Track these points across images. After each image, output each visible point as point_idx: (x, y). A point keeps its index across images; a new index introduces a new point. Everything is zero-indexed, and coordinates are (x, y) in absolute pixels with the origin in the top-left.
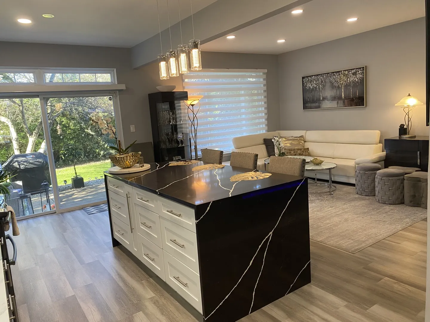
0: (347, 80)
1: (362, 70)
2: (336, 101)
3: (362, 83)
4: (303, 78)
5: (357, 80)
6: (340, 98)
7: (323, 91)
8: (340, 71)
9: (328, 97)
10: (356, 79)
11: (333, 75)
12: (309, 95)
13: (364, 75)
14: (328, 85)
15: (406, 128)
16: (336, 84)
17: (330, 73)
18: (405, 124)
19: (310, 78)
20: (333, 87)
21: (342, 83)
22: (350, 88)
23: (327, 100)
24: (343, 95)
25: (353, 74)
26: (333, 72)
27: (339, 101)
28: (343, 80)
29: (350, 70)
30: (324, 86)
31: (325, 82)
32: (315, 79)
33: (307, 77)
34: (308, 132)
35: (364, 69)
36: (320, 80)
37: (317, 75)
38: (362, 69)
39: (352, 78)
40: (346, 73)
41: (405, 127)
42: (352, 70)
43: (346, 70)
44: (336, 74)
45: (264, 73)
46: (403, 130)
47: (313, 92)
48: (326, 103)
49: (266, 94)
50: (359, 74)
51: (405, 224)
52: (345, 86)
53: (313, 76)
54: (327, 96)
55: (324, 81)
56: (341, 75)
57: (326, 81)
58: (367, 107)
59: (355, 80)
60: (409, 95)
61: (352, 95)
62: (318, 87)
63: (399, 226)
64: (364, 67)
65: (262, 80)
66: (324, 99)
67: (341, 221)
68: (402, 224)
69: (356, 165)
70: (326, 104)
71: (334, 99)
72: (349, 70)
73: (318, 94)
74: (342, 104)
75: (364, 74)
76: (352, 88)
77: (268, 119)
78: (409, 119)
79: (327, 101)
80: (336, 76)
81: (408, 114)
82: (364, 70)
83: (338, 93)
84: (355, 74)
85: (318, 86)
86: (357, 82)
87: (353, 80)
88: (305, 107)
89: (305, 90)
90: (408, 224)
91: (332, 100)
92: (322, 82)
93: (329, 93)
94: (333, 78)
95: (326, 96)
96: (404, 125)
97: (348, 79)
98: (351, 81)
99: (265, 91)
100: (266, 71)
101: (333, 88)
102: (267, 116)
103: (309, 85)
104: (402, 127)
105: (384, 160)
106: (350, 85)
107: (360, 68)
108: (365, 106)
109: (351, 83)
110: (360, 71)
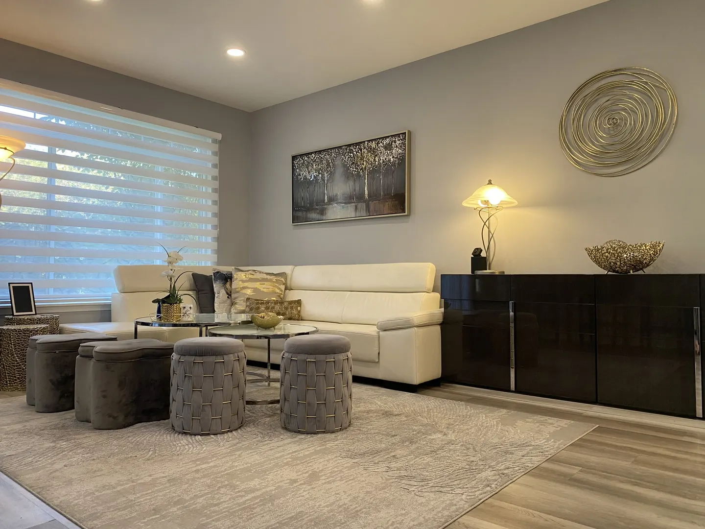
0: (375, 159)
1: (402, 140)
2: (354, 204)
3: (402, 166)
4: (294, 158)
5: (392, 159)
6: (360, 198)
7: (329, 184)
8: (361, 143)
9: (339, 197)
10: (391, 157)
11: (348, 151)
12: (304, 194)
13: (405, 149)
14: (339, 171)
15: (485, 258)
16: (353, 169)
17: (344, 147)
18: (483, 248)
19: (306, 158)
20: (348, 175)
21: (365, 168)
22: (379, 176)
23: (337, 203)
24: (366, 192)
25: (386, 148)
26: (349, 145)
27: (360, 204)
28: (366, 161)
29: (380, 138)
30: (332, 174)
31: (334, 165)
32: (316, 160)
33: (301, 155)
34: (298, 269)
35: (405, 137)
36: (324, 162)
37: (320, 152)
38: (401, 138)
39: (384, 156)
40: (373, 145)
41: (483, 254)
42: (383, 138)
43: (372, 140)
44: (355, 149)
45: (215, 141)
46: (479, 260)
47: (311, 188)
48: (335, 209)
49: (216, 184)
50: (397, 146)
51: (481, 487)
52: (369, 173)
53: (312, 153)
54: (336, 195)
55: (332, 163)
56: (363, 151)
57: (336, 163)
58: (412, 217)
59: (389, 160)
60: (490, 183)
61: (384, 192)
62: (320, 176)
63: (464, 497)
64: (405, 133)
65: (209, 153)
66: (331, 200)
67: (295, 481)
68: (472, 488)
69: (379, 332)
70: (336, 212)
71: (349, 199)
72: (377, 140)
73: (321, 190)
74: (365, 211)
75: (405, 147)
76: (384, 177)
77: (219, 239)
78: (491, 236)
79: (336, 205)
80: (355, 153)
81: (487, 223)
82: (405, 139)
83: (357, 189)
84: (388, 147)
85: (320, 173)
86: (394, 164)
87: (386, 159)
88: (295, 219)
89: (296, 183)
90: (489, 488)
91: (345, 203)
92: (328, 165)
93: (340, 188)
94: (348, 158)
95: (334, 195)
96: (481, 250)
97: (377, 159)
98: (381, 162)
99: (214, 178)
100: (219, 136)
101: (348, 178)
102: (217, 231)
103: (304, 173)
104: (477, 253)
105: (440, 324)
106: (378, 171)
107: (398, 135)
108: (406, 214)
109: (381, 166)
110: (399, 140)
